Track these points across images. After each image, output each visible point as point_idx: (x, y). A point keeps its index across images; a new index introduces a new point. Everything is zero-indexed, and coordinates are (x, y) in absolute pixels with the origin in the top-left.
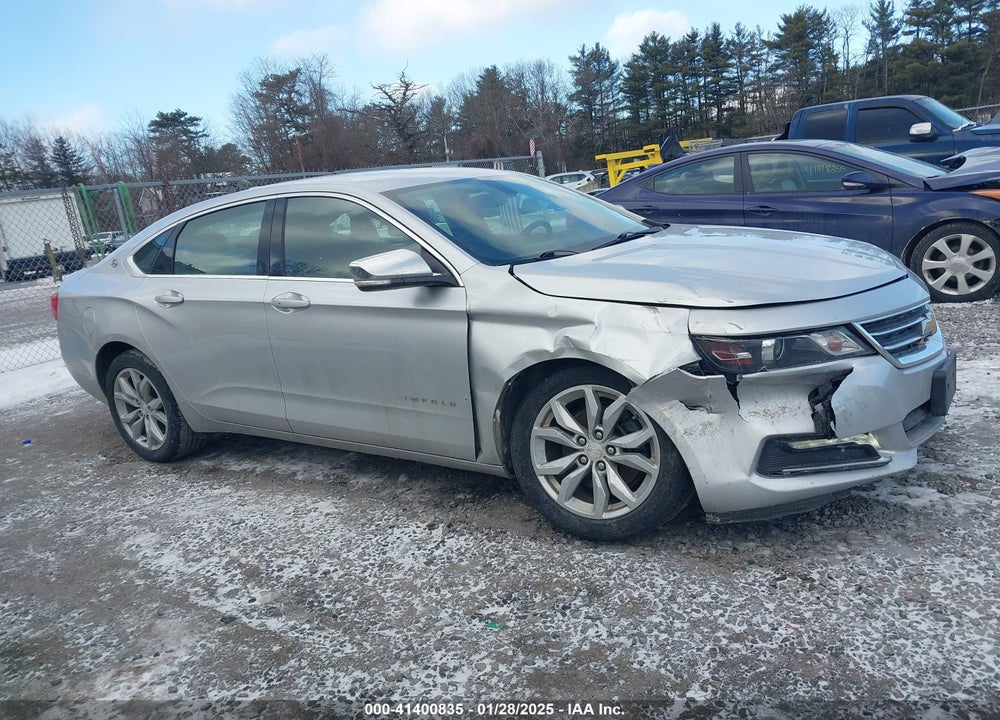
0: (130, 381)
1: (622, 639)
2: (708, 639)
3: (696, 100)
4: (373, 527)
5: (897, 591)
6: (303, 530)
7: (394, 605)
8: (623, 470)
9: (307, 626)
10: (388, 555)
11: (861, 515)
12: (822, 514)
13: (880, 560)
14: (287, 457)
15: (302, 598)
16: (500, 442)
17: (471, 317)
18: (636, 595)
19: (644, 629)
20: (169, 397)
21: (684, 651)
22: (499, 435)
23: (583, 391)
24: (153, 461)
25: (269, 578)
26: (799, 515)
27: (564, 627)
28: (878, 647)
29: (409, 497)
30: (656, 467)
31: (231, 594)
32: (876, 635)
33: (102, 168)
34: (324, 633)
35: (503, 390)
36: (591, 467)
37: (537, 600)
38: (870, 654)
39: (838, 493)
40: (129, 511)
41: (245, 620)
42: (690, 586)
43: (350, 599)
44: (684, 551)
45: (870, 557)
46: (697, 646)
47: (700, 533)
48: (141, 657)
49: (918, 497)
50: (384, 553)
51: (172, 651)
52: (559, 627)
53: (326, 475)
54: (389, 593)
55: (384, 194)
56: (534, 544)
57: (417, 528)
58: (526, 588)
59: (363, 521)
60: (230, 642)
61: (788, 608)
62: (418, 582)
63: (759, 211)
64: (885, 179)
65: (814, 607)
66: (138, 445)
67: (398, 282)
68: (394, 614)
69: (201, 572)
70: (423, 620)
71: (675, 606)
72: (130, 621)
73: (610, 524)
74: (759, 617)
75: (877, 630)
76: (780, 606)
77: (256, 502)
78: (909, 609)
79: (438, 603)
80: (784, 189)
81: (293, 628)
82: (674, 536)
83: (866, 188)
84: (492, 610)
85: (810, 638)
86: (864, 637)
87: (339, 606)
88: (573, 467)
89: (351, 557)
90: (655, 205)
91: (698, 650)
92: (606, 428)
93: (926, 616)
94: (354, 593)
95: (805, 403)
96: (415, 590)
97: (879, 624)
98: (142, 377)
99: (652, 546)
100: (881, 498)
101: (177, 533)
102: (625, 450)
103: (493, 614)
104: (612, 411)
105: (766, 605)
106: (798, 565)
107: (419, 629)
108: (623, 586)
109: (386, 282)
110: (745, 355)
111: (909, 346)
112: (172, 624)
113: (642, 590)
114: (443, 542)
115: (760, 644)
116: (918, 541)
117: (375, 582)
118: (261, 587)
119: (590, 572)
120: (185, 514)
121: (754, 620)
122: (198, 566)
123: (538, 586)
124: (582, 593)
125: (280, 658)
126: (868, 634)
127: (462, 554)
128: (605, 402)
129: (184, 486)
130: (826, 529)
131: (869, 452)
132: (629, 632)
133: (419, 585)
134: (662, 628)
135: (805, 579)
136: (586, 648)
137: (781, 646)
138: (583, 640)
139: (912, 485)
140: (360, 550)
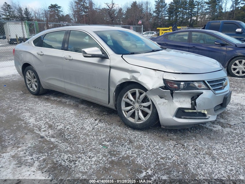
0: (30, 73)
1: (135, 155)
2: (156, 158)
3: (185, 16)
4: (82, 118)
5: (204, 151)
6: (65, 117)
7: (82, 139)
8: (143, 112)
9: (60, 141)
10: (84, 126)
11: (200, 130)
12: (191, 129)
13: (202, 143)
14: (66, 98)
15: (61, 134)
16: (114, 101)
17: (111, 67)
18: (141, 144)
19: (140, 153)
20: (38, 79)
21: (149, 160)
22: (114, 99)
23: (136, 90)
24: (33, 94)
25: (54, 128)
26: (185, 129)
27: (121, 150)
28: (196, 165)
29: (92, 112)
30: (151, 112)
31: (44, 131)
32: (196, 162)
33: (36, 17)
34: (64, 144)
35: (116, 88)
36: (135, 110)
37: (116, 142)
38: (194, 167)
39: (195, 124)
40: (25, 106)
41: (46, 138)
42: (154, 143)
43: (72, 136)
44: (155, 134)
45: (200, 142)
46: (152, 159)
47: (160, 130)
48: (19, 144)
49: (216, 128)
50: (83, 125)
51: (27, 143)
52: (120, 150)
53: (74, 104)
54: (81, 136)
55: (94, 32)
56: (119, 127)
57: (92, 120)
58: (115, 138)
59: (80, 116)
60: (41, 143)
61: (177, 152)
62: (89, 134)
63: (192, 48)
64: (226, 43)
65: (183, 153)
66: (30, 90)
67: (93, 56)
68: (82, 141)
69: (38, 124)
70: (88, 143)
71: (149, 148)
72: (19, 134)
73: (138, 125)
74: (169, 153)
75: (197, 161)
76: (175, 152)
77: (56, 108)
78: (206, 156)
79: (93, 140)
80: (200, 42)
81: (57, 141)
82: (153, 130)
83: (220, 45)
84: (105, 143)
85: (180, 160)
86: (193, 162)
87: (69, 137)
88: (131, 109)
89: (75, 125)
90: (167, 43)
91: (152, 160)
92: (140, 100)
93: (210, 159)
94: (73, 134)
95: (190, 100)
96: (88, 136)
97: (198, 159)
98: (32, 73)
99: (147, 132)
100: (207, 127)
101: (35, 114)
102: (144, 107)
103: (105, 144)
104: (142, 96)
105: (172, 151)
106: (182, 142)
107: (87, 146)
108: (138, 141)
109: (90, 55)
110: (176, 86)
111: (219, 88)
112: (29, 137)
113: (142, 143)
114: (98, 124)
115: (168, 161)
116: (213, 139)
117: (79, 132)
118: (52, 130)
119: (131, 136)
120: (38, 109)
121: (168, 154)
122: (38, 123)
123: (118, 139)
124: (128, 142)
125: (52, 149)
126: (194, 161)
127: (101, 128)
128: (141, 94)
129: (40, 102)
130: (191, 133)
131: (204, 115)
132: (137, 153)
133: (89, 135)
134: (145, 153)
135: (183, 145)
136: (125, 156)
137: (173, 162)
138: (125, 154)
139: (215, 124)
140: (77, 124)
